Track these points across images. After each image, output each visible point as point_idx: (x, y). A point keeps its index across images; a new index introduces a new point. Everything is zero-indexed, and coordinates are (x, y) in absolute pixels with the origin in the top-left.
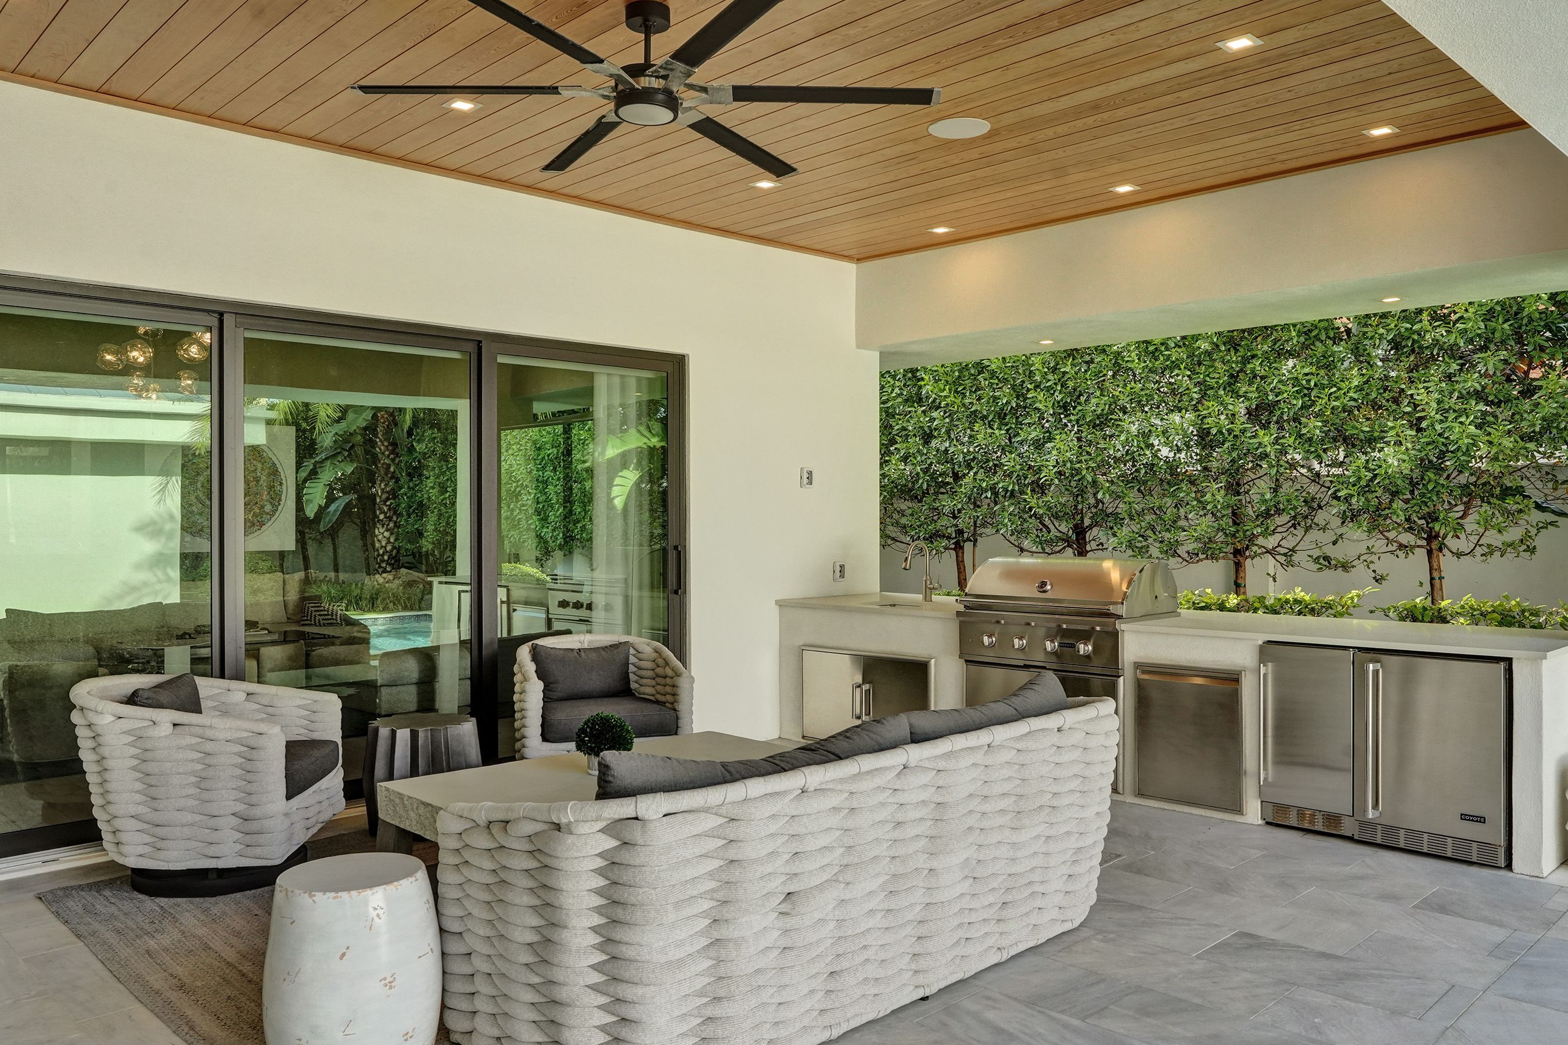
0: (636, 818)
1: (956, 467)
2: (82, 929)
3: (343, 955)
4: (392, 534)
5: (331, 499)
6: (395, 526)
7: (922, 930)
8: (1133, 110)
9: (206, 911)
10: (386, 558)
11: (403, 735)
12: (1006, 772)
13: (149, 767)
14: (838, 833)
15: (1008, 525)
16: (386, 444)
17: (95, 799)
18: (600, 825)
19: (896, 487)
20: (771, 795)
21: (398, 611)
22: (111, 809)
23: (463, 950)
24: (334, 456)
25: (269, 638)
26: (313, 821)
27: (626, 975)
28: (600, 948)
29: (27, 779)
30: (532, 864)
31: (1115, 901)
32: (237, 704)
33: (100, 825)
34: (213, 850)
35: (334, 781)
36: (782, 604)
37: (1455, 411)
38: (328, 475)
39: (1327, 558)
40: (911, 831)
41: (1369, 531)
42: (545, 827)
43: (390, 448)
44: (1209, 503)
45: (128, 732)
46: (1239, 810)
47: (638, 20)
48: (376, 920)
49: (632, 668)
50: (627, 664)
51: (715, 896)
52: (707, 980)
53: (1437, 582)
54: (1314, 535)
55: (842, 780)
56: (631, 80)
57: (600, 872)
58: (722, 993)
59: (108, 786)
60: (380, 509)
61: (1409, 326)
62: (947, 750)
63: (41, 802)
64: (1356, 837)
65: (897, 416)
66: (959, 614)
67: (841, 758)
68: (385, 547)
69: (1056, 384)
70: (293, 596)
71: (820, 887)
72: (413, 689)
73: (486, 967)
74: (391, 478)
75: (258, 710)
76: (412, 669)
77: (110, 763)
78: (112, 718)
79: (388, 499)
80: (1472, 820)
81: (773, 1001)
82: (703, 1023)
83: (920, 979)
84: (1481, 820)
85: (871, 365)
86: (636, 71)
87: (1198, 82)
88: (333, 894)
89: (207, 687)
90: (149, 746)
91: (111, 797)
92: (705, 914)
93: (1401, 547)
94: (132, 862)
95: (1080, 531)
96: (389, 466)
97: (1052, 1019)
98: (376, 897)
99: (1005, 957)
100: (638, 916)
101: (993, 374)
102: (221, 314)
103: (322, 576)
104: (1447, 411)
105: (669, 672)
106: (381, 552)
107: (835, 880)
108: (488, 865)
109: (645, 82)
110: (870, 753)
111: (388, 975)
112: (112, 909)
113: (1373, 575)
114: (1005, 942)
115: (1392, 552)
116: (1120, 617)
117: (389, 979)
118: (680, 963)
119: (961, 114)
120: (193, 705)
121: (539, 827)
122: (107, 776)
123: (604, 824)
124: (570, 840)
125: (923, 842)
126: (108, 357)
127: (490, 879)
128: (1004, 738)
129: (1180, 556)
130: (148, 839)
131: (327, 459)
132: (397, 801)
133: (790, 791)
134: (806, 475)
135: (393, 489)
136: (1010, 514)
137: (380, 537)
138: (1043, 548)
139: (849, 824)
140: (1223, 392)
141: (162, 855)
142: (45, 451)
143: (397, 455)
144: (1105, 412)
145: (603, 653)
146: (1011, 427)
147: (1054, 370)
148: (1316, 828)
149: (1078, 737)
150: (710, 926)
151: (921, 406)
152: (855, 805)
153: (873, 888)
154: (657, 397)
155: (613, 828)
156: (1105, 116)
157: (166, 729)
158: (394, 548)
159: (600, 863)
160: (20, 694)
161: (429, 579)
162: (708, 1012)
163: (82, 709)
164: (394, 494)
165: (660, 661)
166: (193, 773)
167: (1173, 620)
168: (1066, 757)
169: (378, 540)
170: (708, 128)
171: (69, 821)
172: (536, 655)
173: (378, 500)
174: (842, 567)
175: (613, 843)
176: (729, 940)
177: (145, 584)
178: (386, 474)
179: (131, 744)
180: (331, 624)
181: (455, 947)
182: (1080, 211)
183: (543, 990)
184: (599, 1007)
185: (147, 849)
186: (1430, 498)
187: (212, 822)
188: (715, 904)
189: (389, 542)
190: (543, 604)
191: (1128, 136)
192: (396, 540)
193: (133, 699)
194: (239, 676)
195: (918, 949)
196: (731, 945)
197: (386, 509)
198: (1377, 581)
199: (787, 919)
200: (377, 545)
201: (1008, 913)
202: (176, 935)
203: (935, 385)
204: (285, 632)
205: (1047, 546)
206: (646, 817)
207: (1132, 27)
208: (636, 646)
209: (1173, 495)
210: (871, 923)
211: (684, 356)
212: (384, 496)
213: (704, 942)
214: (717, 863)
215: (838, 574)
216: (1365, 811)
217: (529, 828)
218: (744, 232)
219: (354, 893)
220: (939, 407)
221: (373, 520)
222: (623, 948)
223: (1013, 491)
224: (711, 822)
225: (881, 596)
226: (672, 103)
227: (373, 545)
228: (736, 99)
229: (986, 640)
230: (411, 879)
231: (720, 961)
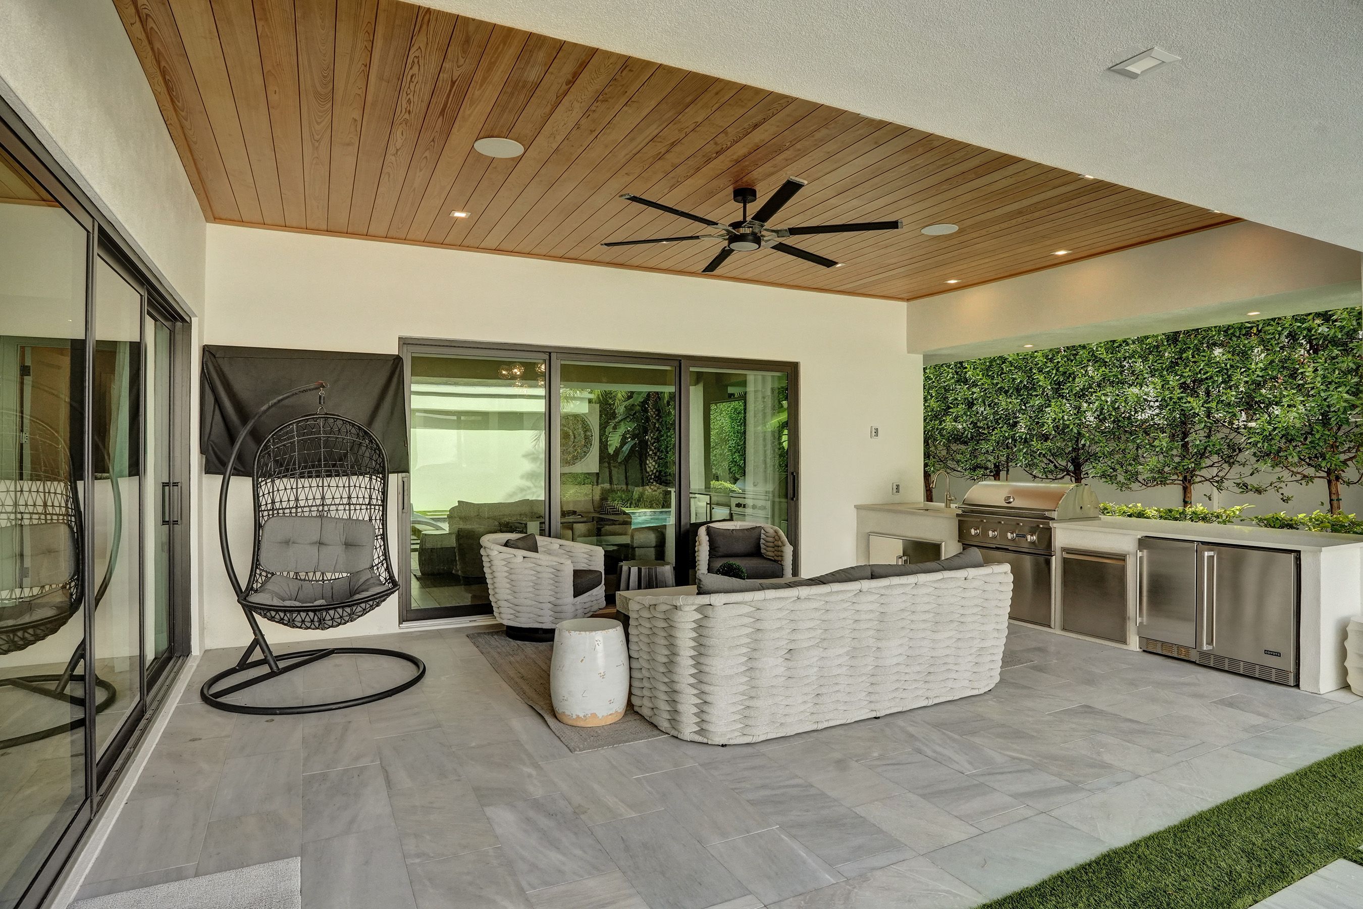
0: (710, 605)
1: (989, 423)
2: (484, 650)
3: (582, 660)
4: (656, 463)
5: (623, 442)
6: (658, 458)
7: (873, 680)
8: (1044, 212)
9: (537, 648)
10: (653, 477)
11: (634, 570)
12: (926, 599)
13: (513, 577)
14: (819, 622)
15: (1022, 460)
16: (654, 410)
17: (490, 591)
18: (695, 607)
19: (951, 436)
20: (779, 598)
21: (659, 508)
22: (497, 596)
23: (639, 667)
24: (625, 419)
25: (582, 520)
26: (588, 610)
27: (705, 680)
28: (694, 666)
29: (465, 585)
30: (665, 625)
31: (1016, 684)
32: (555, 550)
33: (493, 604)
34: (540, 619)
35: (599, 592)
36: (858, 507)
37: (1336, 383)
38: (622, 430)
39: (1245, 485)
40: (863, 625)
41: (1273, 467)
42: (671, 607)
43: (656, 413)
44: (1157, 446)
45: (503, 560)
46: (1124, 641)
47: (740, 198)
48: (597, 646)
49: (762, 541)
50: (760, 539)
51: (749, 646)
52: (746, 687)
53: (1335, 503)
54: (1236, 468)
55: (821, 595)
56: (734, 231)
57: (694, 630)
58: (753, 694)
59: (496, 585)
60: (650, 448)
61: (1299, 324)
62: (886, 584)
63: (470, 595)
64: (1197, 662)
65: (951, 392)
66: (958, 515)
67: (825, 584)
68: (653, 471)
69: (1053, 369)
70: (597, 497)
71: (808, 648)
72: (653, 550)
73: (647, 675)
74: (657, 431)
75: (564, 554)
76: (652, 538)
77: (496, 574)
78: (497, 553)
79: (654, 442)
80: (1272, 654)
81: (782, 703)
82: (744, 709)
83: (873, 706)
84: (1278, 654)
85: (917, 362)
86: (736, 225)
87: (1078, 196)
88: (578, 632)
89: (541, 541)
90: (512, 567)
91: (497, 590)
92: (744, 654)
93: (1305, 477)
94: (506, 622)
95: (1078, 466)
96: (655, 424)
97: (944, 734)
98: (599, 636)
99: (930, 703)
100: (711, 652)
101: (1011, 364)
102: (550, 353)
103: (619, 487)
104: (1330, 383)
105: (780, 543)
106: (650, 474)
107: (817, 646)
108: (648, 625)
109: (742, 231)
110: (839, 582)
111: (602, 672)
112: (497, 643)
113: (1282, 497)
114: (930, 694)
115: (1297, 481)
116: (1054, 519)
117: (602, 674)
118: (731, 677)
119: (939, 223)
120: (535, 549)
121: (669, 607)
122: (495, 580)
123: (696, 607)
124: (680, 613)
125: (871, 633)
126: (504, 372)
127: (649, 632)
128: (925, 581)
129: (1140, 482)
130: (513, 612)
131: (622, 420)
132: (624, 601)
133: (790, 598)
134: (874, 431)
135: (657, 437)
136: (1025, 453)
137: (650, 465)
138: (1046, 476)
139: (824, 617)
140: (1166, 373)
141: (518, 619)
142: (480, 418)
143: (661, 417)
144: (1086, 387)
145: (746, 532)
146: (1024, 398)
147: (1051, 360)
148: (1173, 655)
149: (976, 584)
150: (747, 661)
151: (966, 385)
152: (828, 608)
153: (841, 653)
154: (784, 385)
155: (700, 609)
156: (1028, 217)
157: (520, 559)
158: (657, 471)
159: (694, 625)
160: (461, 541)
161: (669, 489)
162: (747, 703)
163: (485, 548)
164: (658, 440)
165: (776, 537)
166: (532, 581)
167: (1096, 522)
168: (968, 594)
169: (649, 467)
170: (781, 247)
171: (480, 603)
172: (709, 532)
173: (649, 443)
174: (898, 486)
175: (700, 616)
176: (757, 669)
177: (529, 488)
178: (654, 428)
179: (505, 565)
180: (617, 514)
181: (635, 665)
182: (1038, 266)
183: (669, 685)
184: (694, 695)
185: (512, 617)
186: (1318, 443)
187: (540, 605)
188: (750, 650)
189: (655, 468)
190: (728, 505)
191: (1048, 225)
192: (658, 467)
193: (507, 544)
194: (558, 537)
195: (870, 690)
196: (757, 671)
197: (653, 448)
198: (1284, 501)
199: (789, 662)
200: (648, 470)
201: (931, 678)
202: (523, 657)
203: (974, 371)
204: (593, 517)
205: (1052, 473)
206: (715, 604)
207: (1022, 173)
208: (765, 529)
209: (1133, 441)
210: (839, 671)
211: (797, 363)
212: (652, 441)
213: (744, 668)
214: (751, 630)
215: (895, 490)
216: (1202, 645)
217: (664, 608)
218: (833, 289)
219: (587, 633)
220: (977, 385)
221: (646, 454)
222: (704, 667)
223: (1026, 438)
224: (746, 609)
225: (924, 504)
226: (757, 240)
227: (646, 469)
228: (791, 234)
229: (973, 532)
230: (615, 630)
231: (752, 679)
